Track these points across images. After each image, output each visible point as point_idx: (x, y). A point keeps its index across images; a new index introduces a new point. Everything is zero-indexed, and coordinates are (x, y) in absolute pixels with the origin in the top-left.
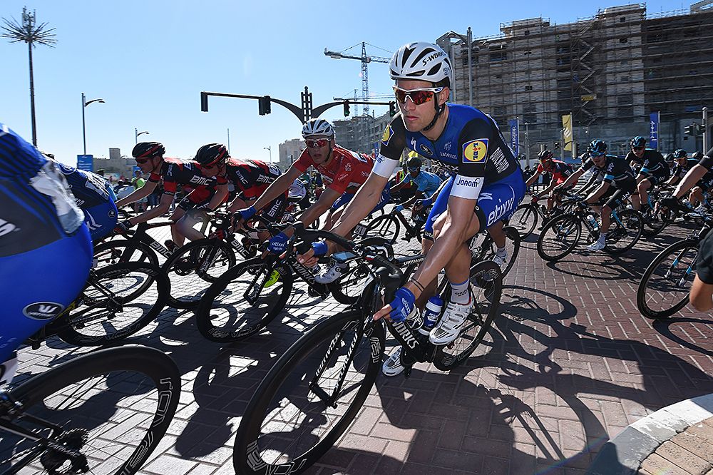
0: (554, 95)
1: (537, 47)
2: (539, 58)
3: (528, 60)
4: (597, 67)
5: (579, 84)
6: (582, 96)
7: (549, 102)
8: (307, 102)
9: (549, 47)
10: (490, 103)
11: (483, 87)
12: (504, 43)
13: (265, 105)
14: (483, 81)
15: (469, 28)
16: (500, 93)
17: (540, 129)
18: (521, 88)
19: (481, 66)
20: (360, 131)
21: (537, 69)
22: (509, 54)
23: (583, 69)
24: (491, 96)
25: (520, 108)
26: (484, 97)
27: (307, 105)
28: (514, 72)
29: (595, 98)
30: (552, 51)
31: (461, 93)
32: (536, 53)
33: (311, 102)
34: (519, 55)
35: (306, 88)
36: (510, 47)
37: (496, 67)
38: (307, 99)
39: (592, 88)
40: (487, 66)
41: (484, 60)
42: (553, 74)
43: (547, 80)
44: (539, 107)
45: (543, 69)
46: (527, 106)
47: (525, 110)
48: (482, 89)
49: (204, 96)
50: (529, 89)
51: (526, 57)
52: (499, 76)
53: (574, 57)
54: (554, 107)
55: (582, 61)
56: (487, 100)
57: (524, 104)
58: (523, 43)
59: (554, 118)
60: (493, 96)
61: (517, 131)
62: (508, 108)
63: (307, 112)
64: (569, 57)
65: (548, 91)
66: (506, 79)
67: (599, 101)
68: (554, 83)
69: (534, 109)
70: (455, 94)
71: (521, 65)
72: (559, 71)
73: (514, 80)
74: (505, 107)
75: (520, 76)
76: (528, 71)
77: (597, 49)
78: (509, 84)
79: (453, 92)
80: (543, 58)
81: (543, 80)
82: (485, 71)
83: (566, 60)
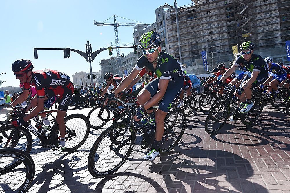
0: (226, 35)
1: (213, 9)
2: (216, 15)
3: (209, 16)
4: (251, 17)
5: (241, 28)
6: (243, 35)
7: (223, 39)
8: (89, 49)
9: (221, 8)
10: (189, 43)
11: (184, 34)
12: (195, 8)
13: (67, 53)
14: (184, 31)
15: (175, 1)
16: (195, 37)
17: (219, 56)
18: (206, 33)
19: (182, 23)
20: (116, 64)
21: (215, 21)
22: (198, 14)
23: (242, 19)
24: (188, 39)
25: (206, 44)
26: (185, 40)
27: (89, 51)
28: (202, 24)
29: (250, 35)
30: (223, 10)
31: (171, 39)
32: (214, 12)
33: (91, 49)
34: (204, 14)
35: (88, 42)
36: (198, 10)
37: (191, 22)
38: (89, 48)
39: (248, 30)
40: (185, 22)
41: (183, 19)
42: (224, 23)
43: (221, 27)
44: (217, 43)
45: (218, 21)
46: (210, 43)
47: (209, 45)
48: (184, 35)
49: (36, 50)
50: (211, 33)
51: (208, 15)
52: (193, 28)
53: (236, 12)
54: (226, 42)
55: (241, 14)
56: (187, 42)
57: (208, 42)
58: (205, 7)
59: (227, 48)
60: (190, 39)
61: (206, 57)
62: (199, 45)
63: (89, 55)
64: (233, 13)
65: (222, 33)
66: (197, 29)
67: (253, 36)
68: (225, 29)
69: (215, 44)
70: (168, 40)
71: (205, 20)
72: (228, 21)
73: (201, 29)
74: (197, 44)
75: (205, 26)
76: (210, 23)
77: (250, 7)
78: (199, 31)
79: (167, 39)
80: (218, 15)
81: (219, 27)
82: (184, 25)
83: (232, 14)
